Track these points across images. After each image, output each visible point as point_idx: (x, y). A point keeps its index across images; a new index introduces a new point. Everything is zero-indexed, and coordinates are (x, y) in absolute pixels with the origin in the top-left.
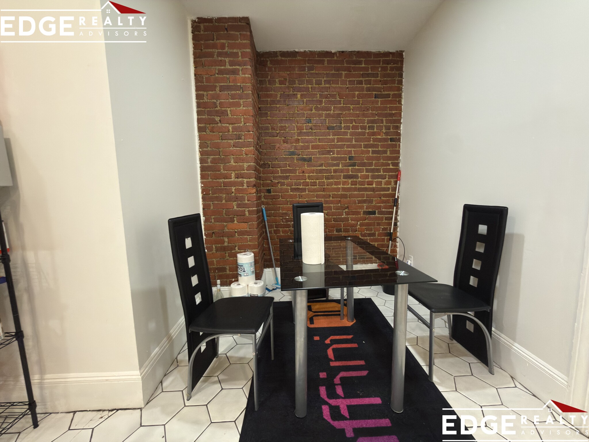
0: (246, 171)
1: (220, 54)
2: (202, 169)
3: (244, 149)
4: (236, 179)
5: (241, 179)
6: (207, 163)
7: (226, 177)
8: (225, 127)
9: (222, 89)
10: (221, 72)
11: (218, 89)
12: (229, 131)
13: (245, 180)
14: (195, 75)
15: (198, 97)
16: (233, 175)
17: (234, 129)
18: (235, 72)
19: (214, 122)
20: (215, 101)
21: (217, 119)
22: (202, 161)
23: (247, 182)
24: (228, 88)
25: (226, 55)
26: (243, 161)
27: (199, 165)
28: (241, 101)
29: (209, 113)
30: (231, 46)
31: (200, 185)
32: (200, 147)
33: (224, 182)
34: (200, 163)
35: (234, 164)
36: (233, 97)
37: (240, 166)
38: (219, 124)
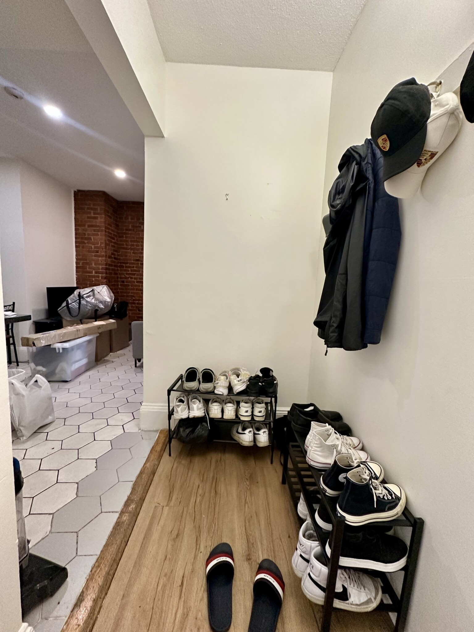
0: (100, 270)
1: (88, 208)
2: (77, 267)
3: (100, 258)
4: (95, 274)
5: (98, 274)
6: (80, 264)
7: (90, 273)
8: (90, 246)
9: (89, 226)
10: (88, 218)
11: (87, 226)
12: (92, 248)
13: (100, 275)
14: (75, 218)
15: (76, 230)
16: (94, 272)
17: (95, 247)
18: (96, 218)
19: (84, 243)
20: (85, 232)
21: (86, 241)
22: (77, 263)
23: (101, 276)
24: (92, 226)
25: (92, 209)
26: (99, 264)
27: (75, 265)
28: (99, 233)
29: (82, 238)
30: (94, 205)
31: (75, 276)
32: (76, 255)
33: (88, 275)
34: (76, 264)
35: (94, 266)
36: (94, 230)
37: (97, 267)
38: (87, 245)
